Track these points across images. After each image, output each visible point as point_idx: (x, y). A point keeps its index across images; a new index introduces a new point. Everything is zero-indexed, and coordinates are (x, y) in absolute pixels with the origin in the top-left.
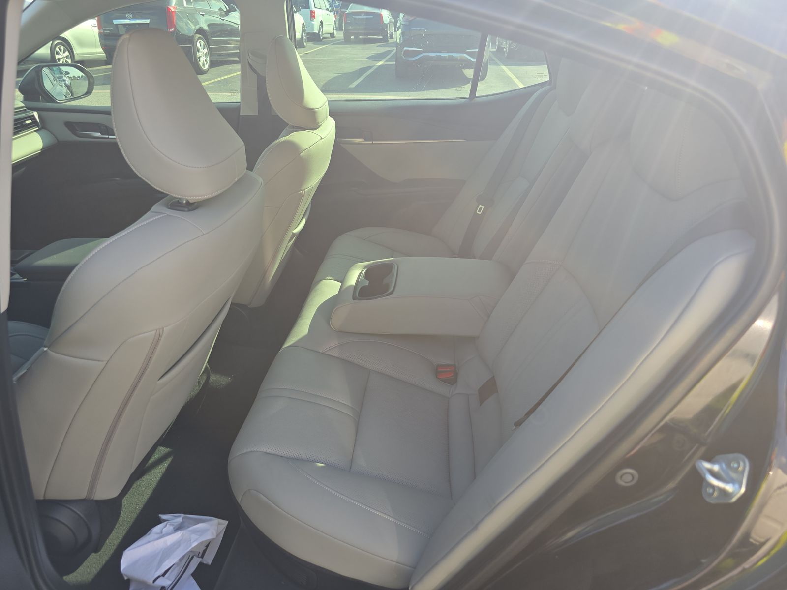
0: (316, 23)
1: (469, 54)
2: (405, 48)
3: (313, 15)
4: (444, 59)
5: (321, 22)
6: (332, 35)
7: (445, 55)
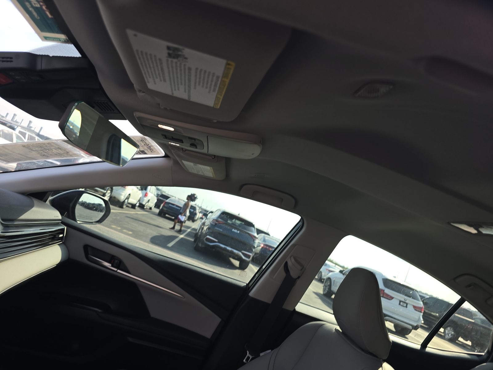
0: (146, 199)
1: (243, 254)
2: (208, 237)
3: (146, 195)
4: (228, 251)
5: (149, 201)
6: (151, 208)
7: (229, 249)
